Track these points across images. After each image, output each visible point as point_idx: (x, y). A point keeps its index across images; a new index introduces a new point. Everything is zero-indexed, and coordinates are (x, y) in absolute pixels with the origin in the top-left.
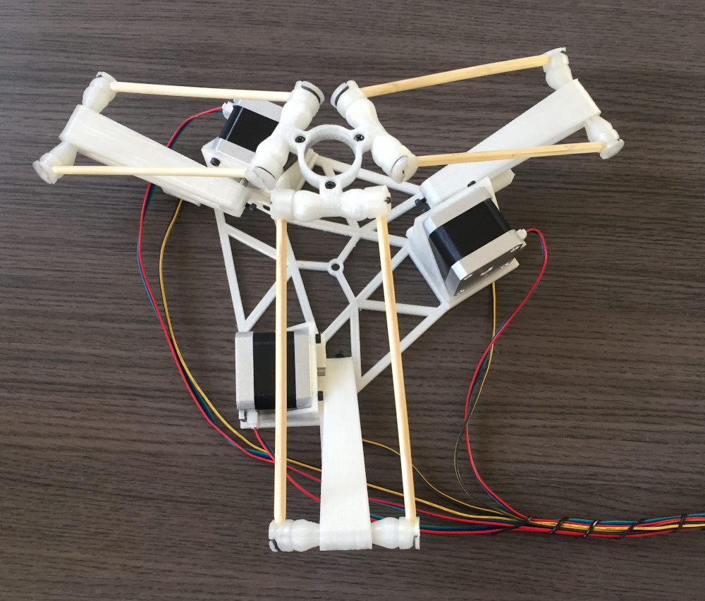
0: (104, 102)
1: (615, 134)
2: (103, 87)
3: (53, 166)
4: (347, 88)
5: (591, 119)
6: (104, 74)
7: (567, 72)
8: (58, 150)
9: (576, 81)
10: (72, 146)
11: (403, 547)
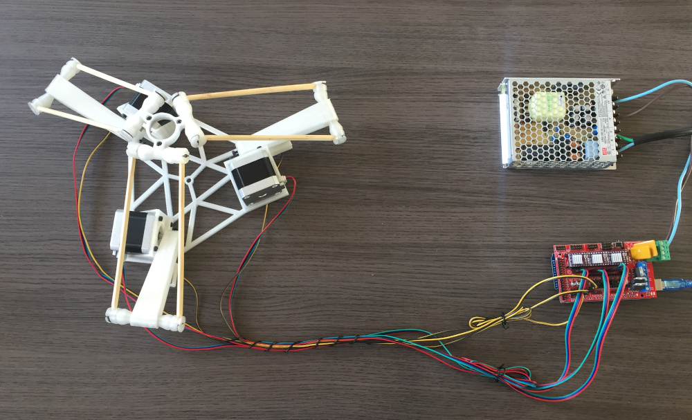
0: (73, 74)
1: (342, 133)
2: (73, 66)
3: (39, 106)
4: (178, 95)
5: (332, 121)
6: (74, 59)
7: (325, 94)
8: (43, 97)
9: (329, 100)
10: (50, 96)
11: (173, 330)
